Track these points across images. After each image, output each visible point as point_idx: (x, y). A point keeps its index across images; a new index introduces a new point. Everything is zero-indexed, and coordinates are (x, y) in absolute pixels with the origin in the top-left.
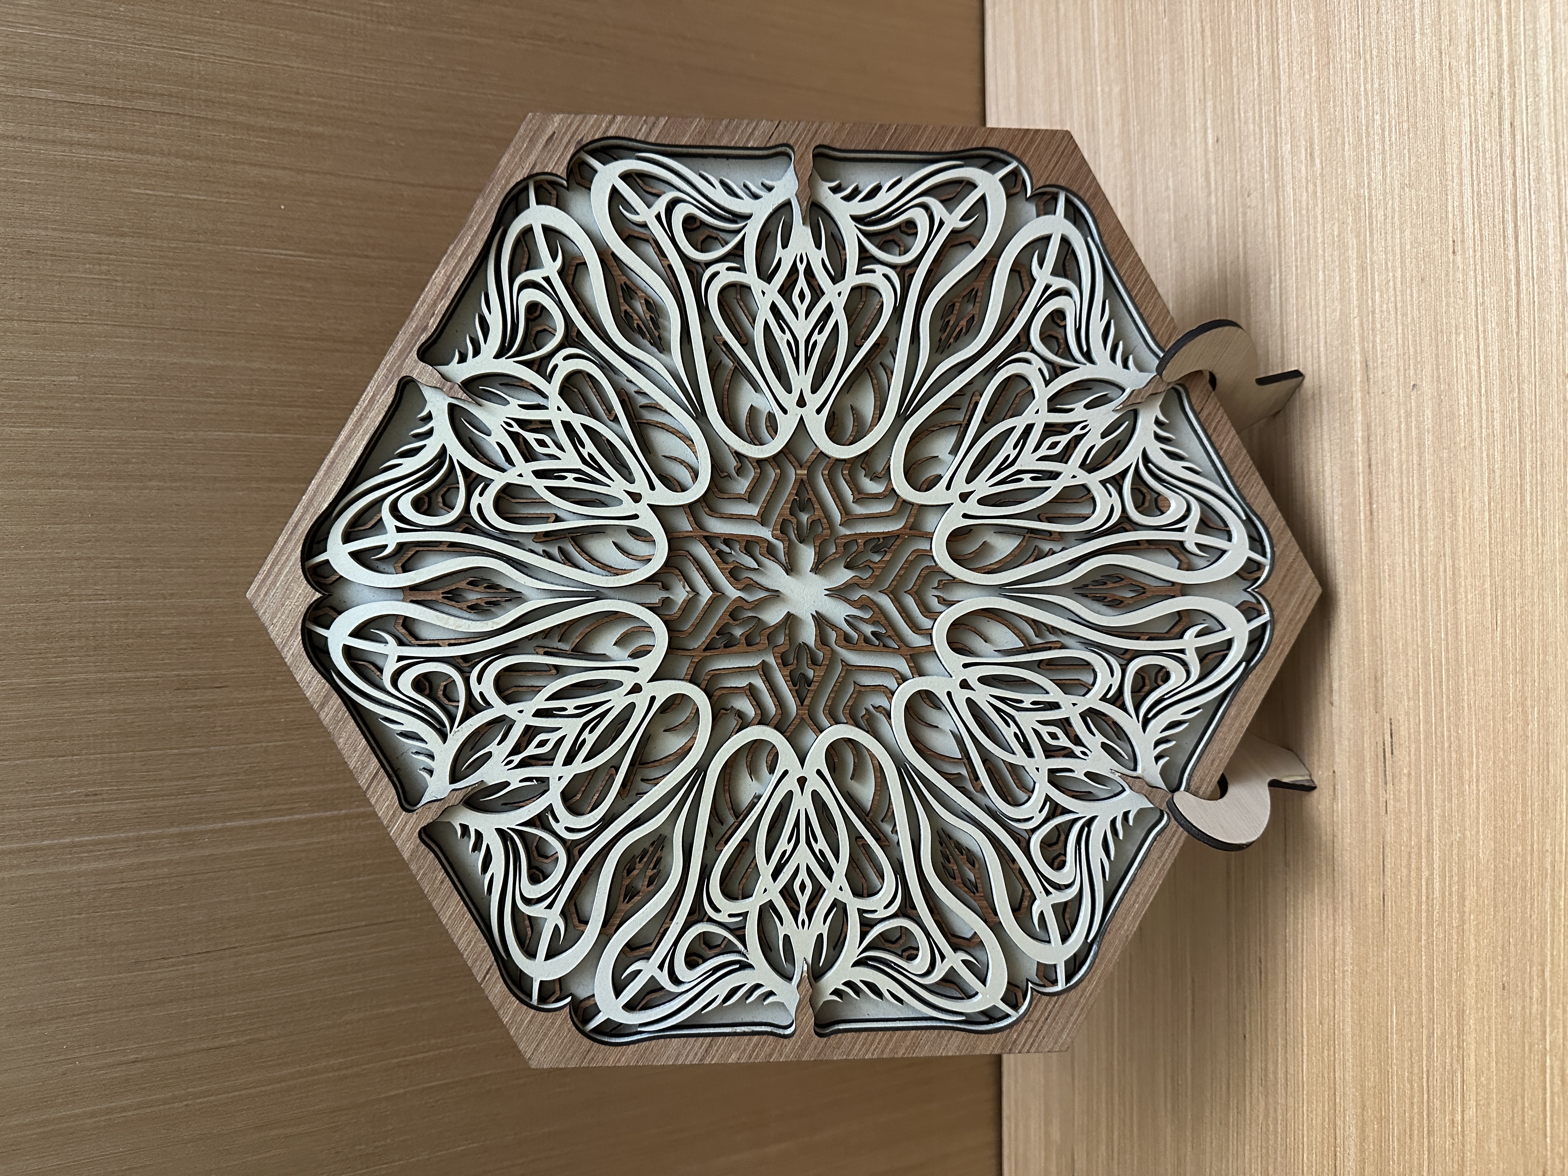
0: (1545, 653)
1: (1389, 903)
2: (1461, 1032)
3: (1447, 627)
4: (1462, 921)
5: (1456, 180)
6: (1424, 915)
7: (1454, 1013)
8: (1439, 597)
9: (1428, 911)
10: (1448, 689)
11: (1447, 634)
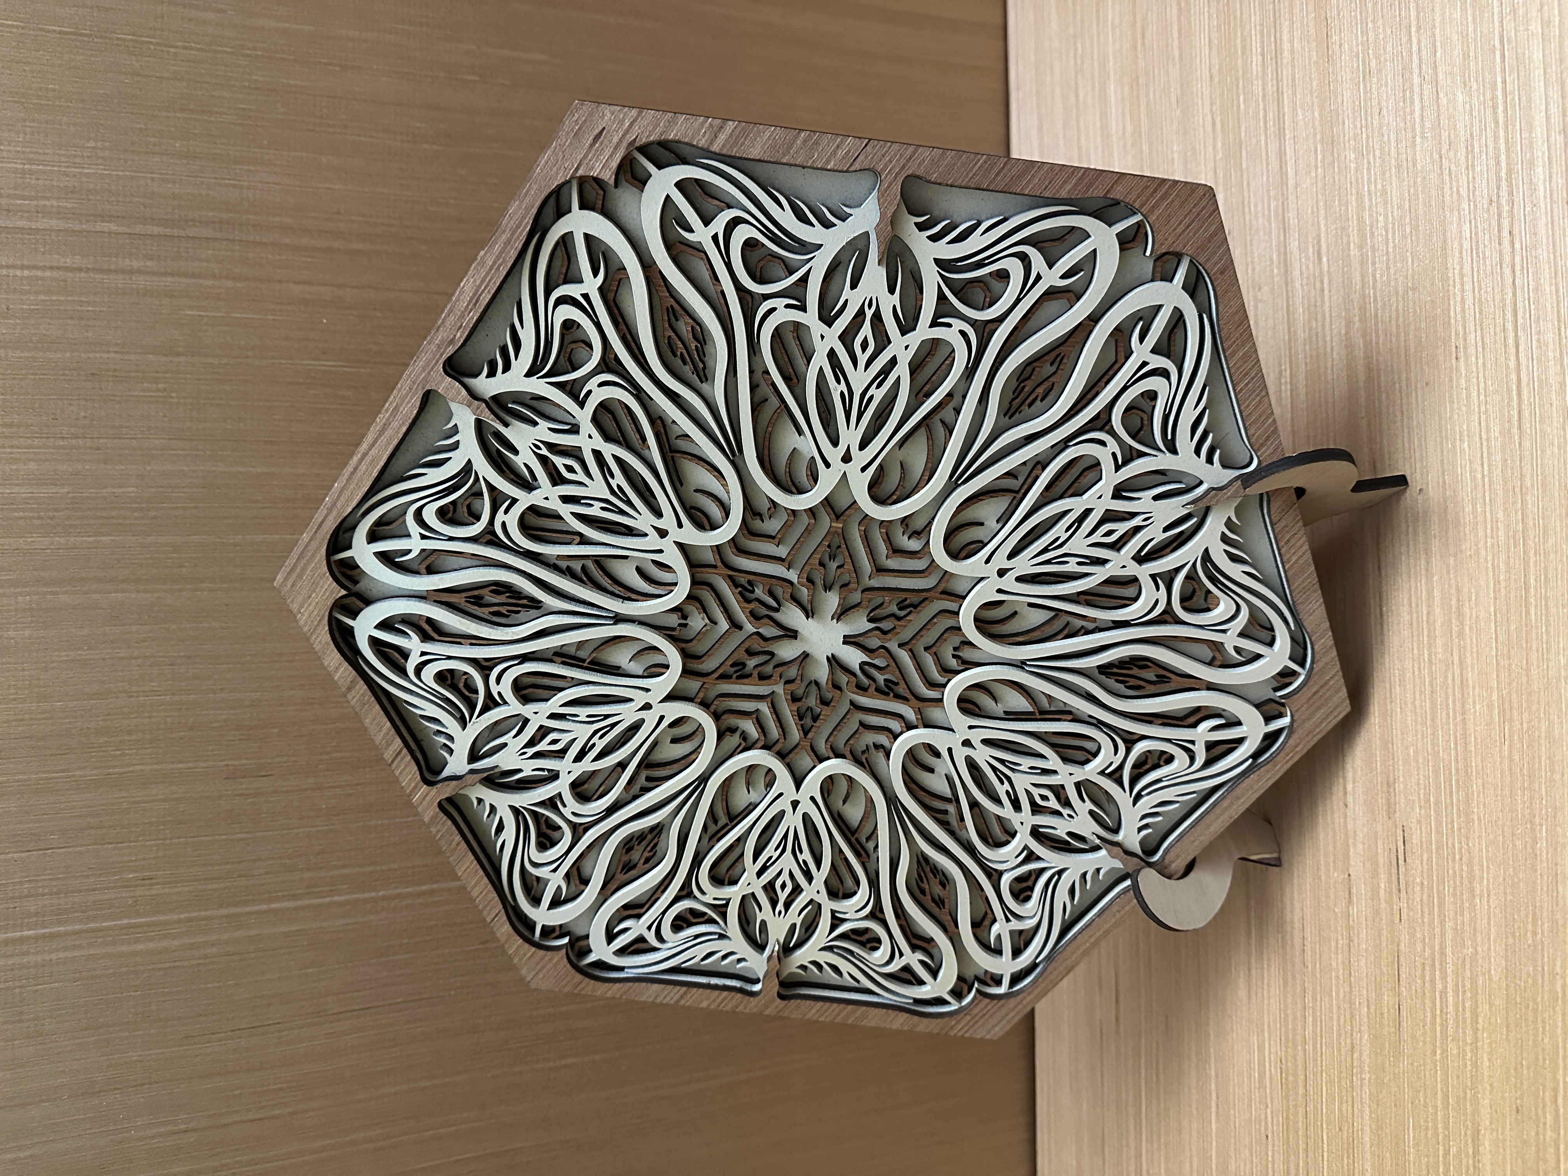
0: (1553, 771)
1: (1404, 1014)
2: (1476, 1153)
3: (1456, 737)
4: (1476, 1039)
5: (1458, 286)
6: (1438, 1028)
7: (1469, 1132)
8: (1448, 705)
9: (1442, 1025)
10: (1458, 800)
11: (1456, 744)
